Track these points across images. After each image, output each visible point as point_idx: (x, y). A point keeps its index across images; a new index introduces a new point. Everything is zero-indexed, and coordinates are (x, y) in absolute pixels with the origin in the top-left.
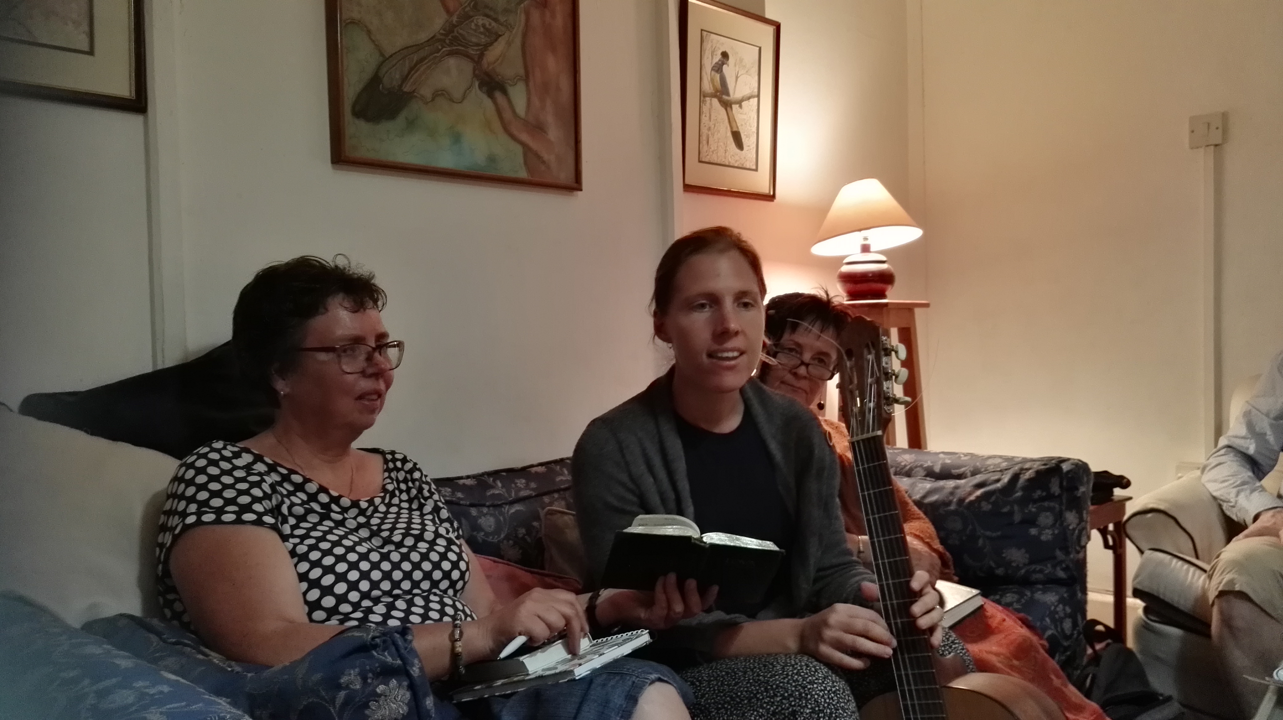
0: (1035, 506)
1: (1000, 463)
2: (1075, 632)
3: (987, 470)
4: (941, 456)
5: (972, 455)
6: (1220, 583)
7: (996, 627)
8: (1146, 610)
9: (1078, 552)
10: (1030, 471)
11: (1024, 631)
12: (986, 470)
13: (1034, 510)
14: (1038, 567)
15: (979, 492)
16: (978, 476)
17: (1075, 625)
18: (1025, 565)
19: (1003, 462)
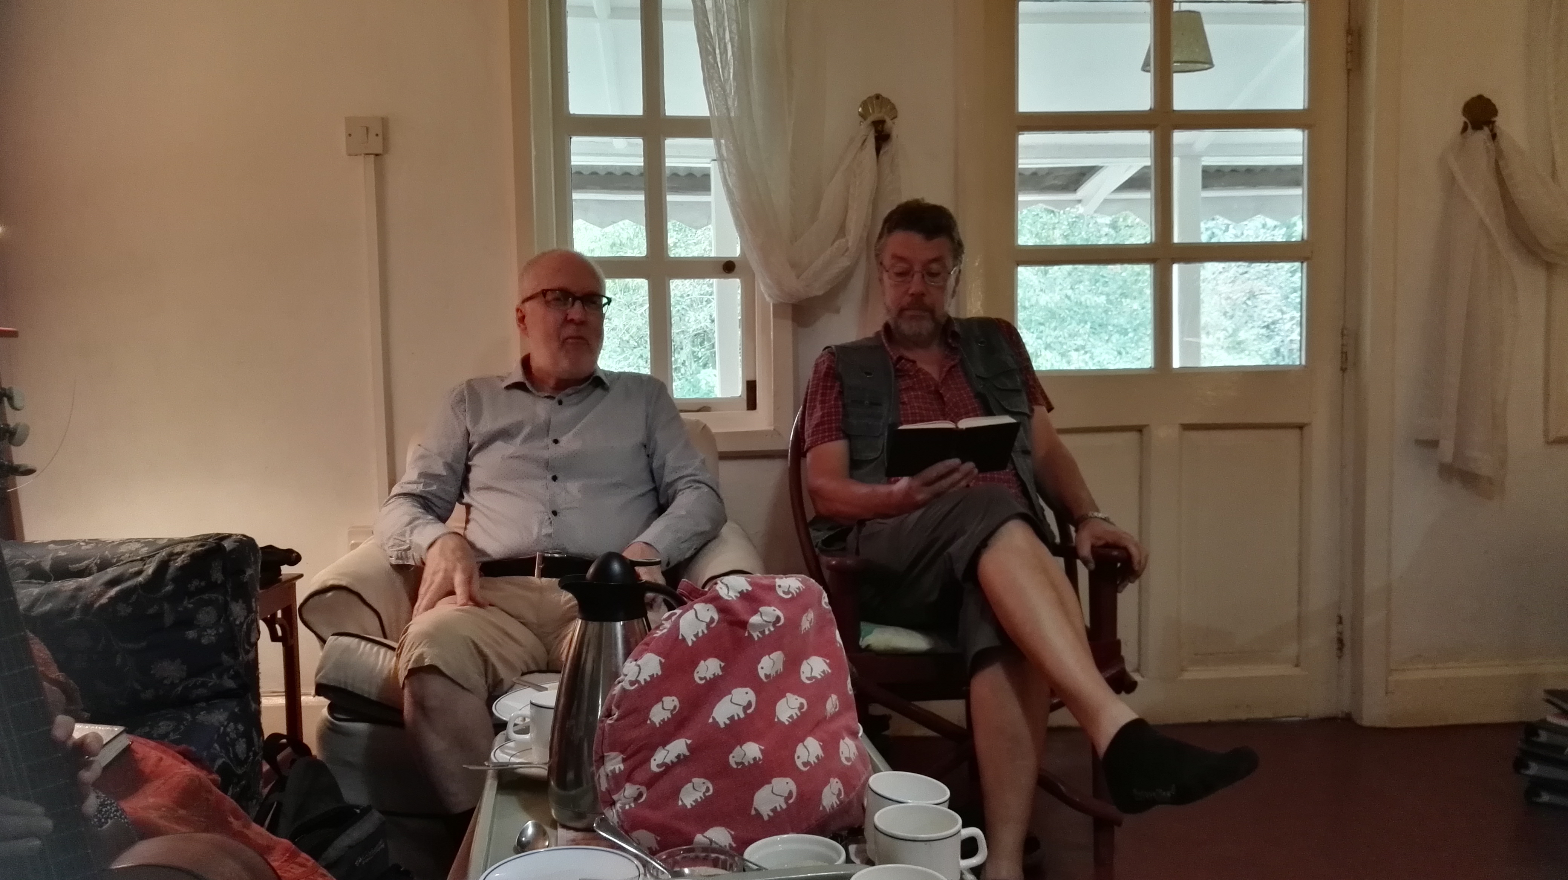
0: (192, 600)
1: (137, 550)
2: (251, 754)
3: (122, 561)
4: (52, 546)
5: (97, 541)
6: (409, 661)
7: (152, 772)
8: (331, 709)
9: (247, 652)
10: (183, 556)
11: (188, 769)
12: (117, 562)
13: (191, 606)
14: (200, 680)
15: (113, 592)
16: (110, 570)
17: (250, 744)
18: (182, 680)
19: (143, 547)
